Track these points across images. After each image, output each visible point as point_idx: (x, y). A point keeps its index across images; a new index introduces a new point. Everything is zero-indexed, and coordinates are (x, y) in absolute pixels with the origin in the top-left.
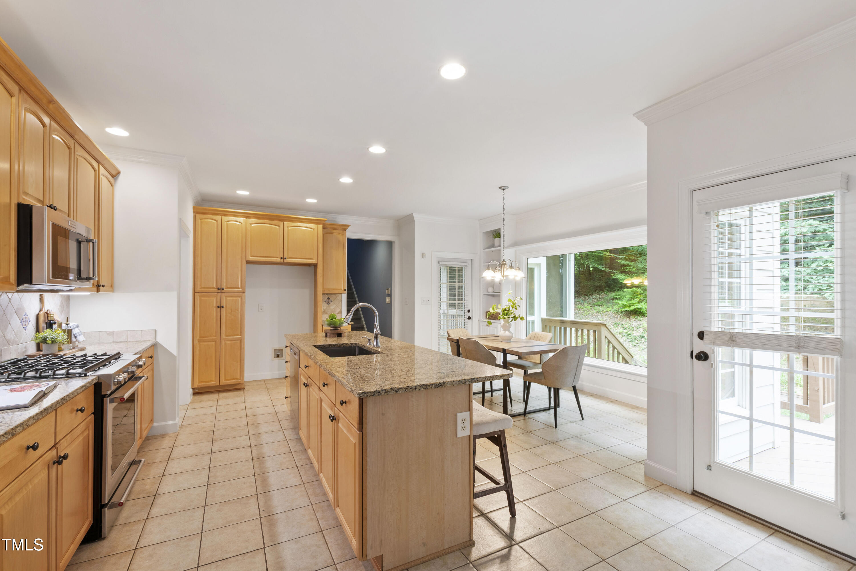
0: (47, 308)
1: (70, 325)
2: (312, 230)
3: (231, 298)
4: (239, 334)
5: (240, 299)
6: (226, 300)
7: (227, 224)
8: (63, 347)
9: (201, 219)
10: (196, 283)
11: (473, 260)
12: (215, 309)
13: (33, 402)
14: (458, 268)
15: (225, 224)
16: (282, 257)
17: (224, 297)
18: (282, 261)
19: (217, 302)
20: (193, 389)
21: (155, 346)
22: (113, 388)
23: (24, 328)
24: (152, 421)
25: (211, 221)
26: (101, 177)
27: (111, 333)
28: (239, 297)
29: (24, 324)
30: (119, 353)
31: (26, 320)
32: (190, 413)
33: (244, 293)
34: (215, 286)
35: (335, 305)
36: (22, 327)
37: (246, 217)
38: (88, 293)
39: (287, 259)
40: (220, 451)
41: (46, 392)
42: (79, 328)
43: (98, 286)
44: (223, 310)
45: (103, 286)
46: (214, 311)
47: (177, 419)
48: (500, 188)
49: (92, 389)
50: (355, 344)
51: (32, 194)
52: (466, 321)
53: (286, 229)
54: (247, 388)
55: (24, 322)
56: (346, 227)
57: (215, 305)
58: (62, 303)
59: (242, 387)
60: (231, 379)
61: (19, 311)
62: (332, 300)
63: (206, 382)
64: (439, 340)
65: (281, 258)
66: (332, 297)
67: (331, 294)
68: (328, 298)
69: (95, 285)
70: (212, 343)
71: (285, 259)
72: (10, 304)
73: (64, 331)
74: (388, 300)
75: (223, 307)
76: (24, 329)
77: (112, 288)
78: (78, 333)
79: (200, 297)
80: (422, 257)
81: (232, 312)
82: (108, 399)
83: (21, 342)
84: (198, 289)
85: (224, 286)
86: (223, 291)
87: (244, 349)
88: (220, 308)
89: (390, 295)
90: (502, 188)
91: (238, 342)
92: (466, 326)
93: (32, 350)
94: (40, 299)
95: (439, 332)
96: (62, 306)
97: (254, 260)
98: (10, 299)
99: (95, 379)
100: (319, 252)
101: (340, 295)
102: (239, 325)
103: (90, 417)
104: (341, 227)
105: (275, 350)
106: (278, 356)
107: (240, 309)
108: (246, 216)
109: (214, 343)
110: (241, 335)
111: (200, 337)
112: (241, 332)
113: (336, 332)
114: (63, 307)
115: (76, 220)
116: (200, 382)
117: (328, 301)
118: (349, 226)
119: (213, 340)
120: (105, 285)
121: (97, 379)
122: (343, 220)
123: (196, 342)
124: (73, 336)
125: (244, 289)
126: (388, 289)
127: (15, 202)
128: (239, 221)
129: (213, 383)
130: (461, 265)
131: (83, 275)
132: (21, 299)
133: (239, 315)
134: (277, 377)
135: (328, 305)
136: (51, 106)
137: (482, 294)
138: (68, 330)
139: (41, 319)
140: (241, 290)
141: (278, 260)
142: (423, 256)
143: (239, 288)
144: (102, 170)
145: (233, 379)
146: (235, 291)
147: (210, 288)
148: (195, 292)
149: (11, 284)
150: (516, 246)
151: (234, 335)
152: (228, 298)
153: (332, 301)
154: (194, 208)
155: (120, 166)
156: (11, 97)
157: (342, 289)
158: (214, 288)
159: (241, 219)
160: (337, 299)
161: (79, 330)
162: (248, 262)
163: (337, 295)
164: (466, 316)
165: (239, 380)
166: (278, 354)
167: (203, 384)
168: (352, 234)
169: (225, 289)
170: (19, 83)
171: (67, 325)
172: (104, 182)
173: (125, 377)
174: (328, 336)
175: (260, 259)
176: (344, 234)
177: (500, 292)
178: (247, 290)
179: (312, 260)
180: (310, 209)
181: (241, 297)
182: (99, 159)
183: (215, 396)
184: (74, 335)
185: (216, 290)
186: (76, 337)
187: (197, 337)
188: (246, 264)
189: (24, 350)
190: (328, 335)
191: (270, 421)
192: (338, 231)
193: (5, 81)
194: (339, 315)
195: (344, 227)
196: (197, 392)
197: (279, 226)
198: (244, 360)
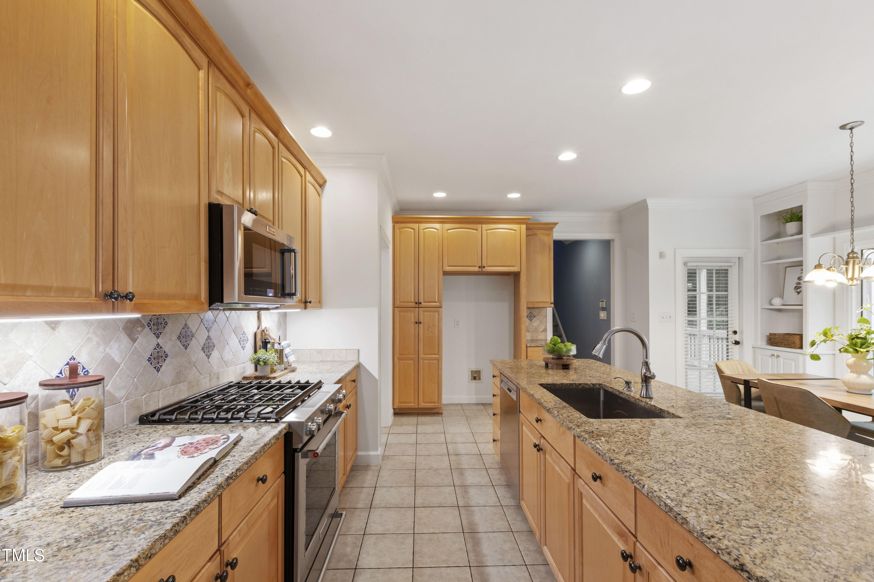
0: (264, 325)
1: (282, 344)
2: (514, 232)
3: (429, 313)
4: (437, 353)
5: (437, 314)
6: (424, 316)
7: (424, 232)
8: (275, 368)
9: (399, 229)
10: (395, 297)
11: (742, 257)
12: (413, 325)
13: (189, 484)
14: (716, 270)
15: (421, 231)
16: (481, 265)
17: (422, 312)
18: (480, 270)
19: (414, 317)
20: (394, 409)
21: (358, 367)
22: (306, 438)
23: (242, 347)
24: (356, 450)
25: (409, 230)
26: (308, 184)
27: (320, 352)
28: (436, 311)
29: (242, 343)
30: (320, 382)
31: (244, 339)
32: (392, 439)
33: (441, 307)
34: (413, 300)
35: (538, 322)
36: (240, 347)
37: (442, 223)
38: (299, 310)
39: (486, 268)
40: (425, 505)
41: (217, 459)
42: (290, 347)
43: (306, 302)
44: (421, 326)
45: (310, 302)
46: (412, 327)
47: (380, 449)
48: (843, 127)
49: (282, 441)
50: (600, 384)
51: (228, 195)
52: (730, 347)
53: (484, 232)
54: (444, 412)
55: (242, 342)
56: (553, 226)
57: (413, 321)
58: (280, 320)
59: (440, 411)
60: (429, 403)
61: (237, 330)
62: (535, 314)
63: (405, 403)
64: (686, 372)
65: (480, 267)
66: (535, 312)
67: (534, 308)
68: (531, 312)
69: (303, 302)
70: (410, 361)
71: (484, 267)
72: (228, 323)
73: (276, 351)
74: (603, 315)
75: (420, 323)
76: (242, 349)
77: (320, 304)
78: (289, 352)
79: (399, 311)
80: (661, 257)
81: (430, 329)
82: (300, 454)
83: (240, 362)
84: (398, 303)
85: (421, 300)
86: (420, 306)
87: (441, 369)
88: (417, 324)
89: (607, 309)
90: (849, 126)
91: (436, 361)
92: (730, 354)
93: (250, 371)
94: (258, 316)
95: (686, 362)
96: (279, 323)
97: (451, 270)
98: (228, 318)
99: (285, 428)
100: (522, 257)
101: (545, 309)
102: (437, 344)
103: (279, 480)
104: (547, 226)
105: (472, 371)
106: (475, 378)
107: (437, 326)
108: (443, 221)
109: (412, 361)
110: (438, 355)
111: (400, 355)
112: (438, 351)
113: (561, 362)
114: (281, 324)
115: (282, 230)
116: (400, 403)
117: (531, 317)
118: (556, 224)
119: (411, 359)
120: (312, 301)
121: (288, 428)
122: (547, 218)
123: (396, 360)
124: (284, 356)
125: (441, 304)
126: (602, 301)
127: (205, 202)
128: (435, 227)
129: (412, 405)
130: (721, 266)
131: (287, 291)
132: (239, 317)
133: (437, 332)
134: (474, 402)
135: (531, 321)
136: (249, 92)
137: (759, 307)
138: (280, 350)
139: (259, 337)
140: (438, 304)
141: (476, 269)
142: (662, 255)
143: (436, 302)
144: (309, 177)
145: (431, 403)
146: (432, 305)
147: (408, 302)
148: (394, 307)
149: (202, 303)
150: (834, 231)
151: (432, 354)
152: (426, 313)
153: (535, 317)
154: (393, 218)
155: (326, 176)
156: (198, 70)
157: (548, 302)
158: (412, 302)
159: (437, 226)
160: (540, 314)
161: (290, 349)
162: (445, 273)
163: (540, 310)
164: (729, 340)
165: (437, 404)
166: (476, 376)
167: (402, 405)
168: (559, 234)
169: (423, 304)
170: (209, 55)
171: (279, 344)
172: (311, 190)
173: (320, 422)
174: (550, 367)
175: (457, 269)
176: (550, 235)
177: (802, 305)
178: (444, 304)
179: (514, 268)
180: (511, 207)
181: (438, 312)
182: (305, 164)
183: (413, 420)
184: (286, 355)
185: (413, 305)
186: (287, 357)
187: (397, 355)
188: (443, 275)
189: (242, 370)
190: (550, 365)
191: (477, 467)
192: (542, 231)
193: (188, 45)
194: (544, 333)
195: (550, 226)
196: (398, 413)
197: (477, 230)
198: (441, 382)
